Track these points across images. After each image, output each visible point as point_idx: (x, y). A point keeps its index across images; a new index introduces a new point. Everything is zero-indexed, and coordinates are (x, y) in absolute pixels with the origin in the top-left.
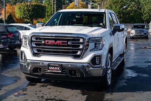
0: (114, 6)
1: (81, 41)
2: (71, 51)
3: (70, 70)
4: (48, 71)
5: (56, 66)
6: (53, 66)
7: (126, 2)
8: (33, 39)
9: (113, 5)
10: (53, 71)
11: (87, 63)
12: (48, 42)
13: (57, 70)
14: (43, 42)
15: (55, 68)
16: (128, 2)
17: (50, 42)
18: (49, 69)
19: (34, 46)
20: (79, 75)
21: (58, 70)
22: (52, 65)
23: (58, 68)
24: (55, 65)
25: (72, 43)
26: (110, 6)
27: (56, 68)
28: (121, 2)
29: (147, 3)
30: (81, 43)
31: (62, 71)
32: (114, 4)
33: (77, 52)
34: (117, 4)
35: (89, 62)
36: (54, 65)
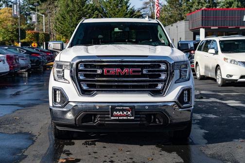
0: (68, 17)
1: (163, 67)
2: (148, 83)
3: (148, 114)
4: (112, 118)
5: (125, 110)
6: (119, 110)
7: (86, 12)
8: (80, 66)
9: (66, 15)
10: (120, 118)
11: (174, 102)
12: (108, 71)
13: (127, 116)
14: (99, 71)
15: (123, 113)
16: (90, 10)
17: (113, 71)
18: (112, 116)
19: (81, 78)
20: (160, 122)
21: (129, 116)
22: (119, 108)
23: (129, 113)
24: (124, 108)
25: (149, 71)
26: (63, 17)
27: (125, 113)
28: (78, 11)
29: (116, 13)
30: (162, 71)
31: (135, 118)
32: (68, 13)
33: (157, 85)
34: (73, 14)
35: (176, 100)
36: (122, 108)
